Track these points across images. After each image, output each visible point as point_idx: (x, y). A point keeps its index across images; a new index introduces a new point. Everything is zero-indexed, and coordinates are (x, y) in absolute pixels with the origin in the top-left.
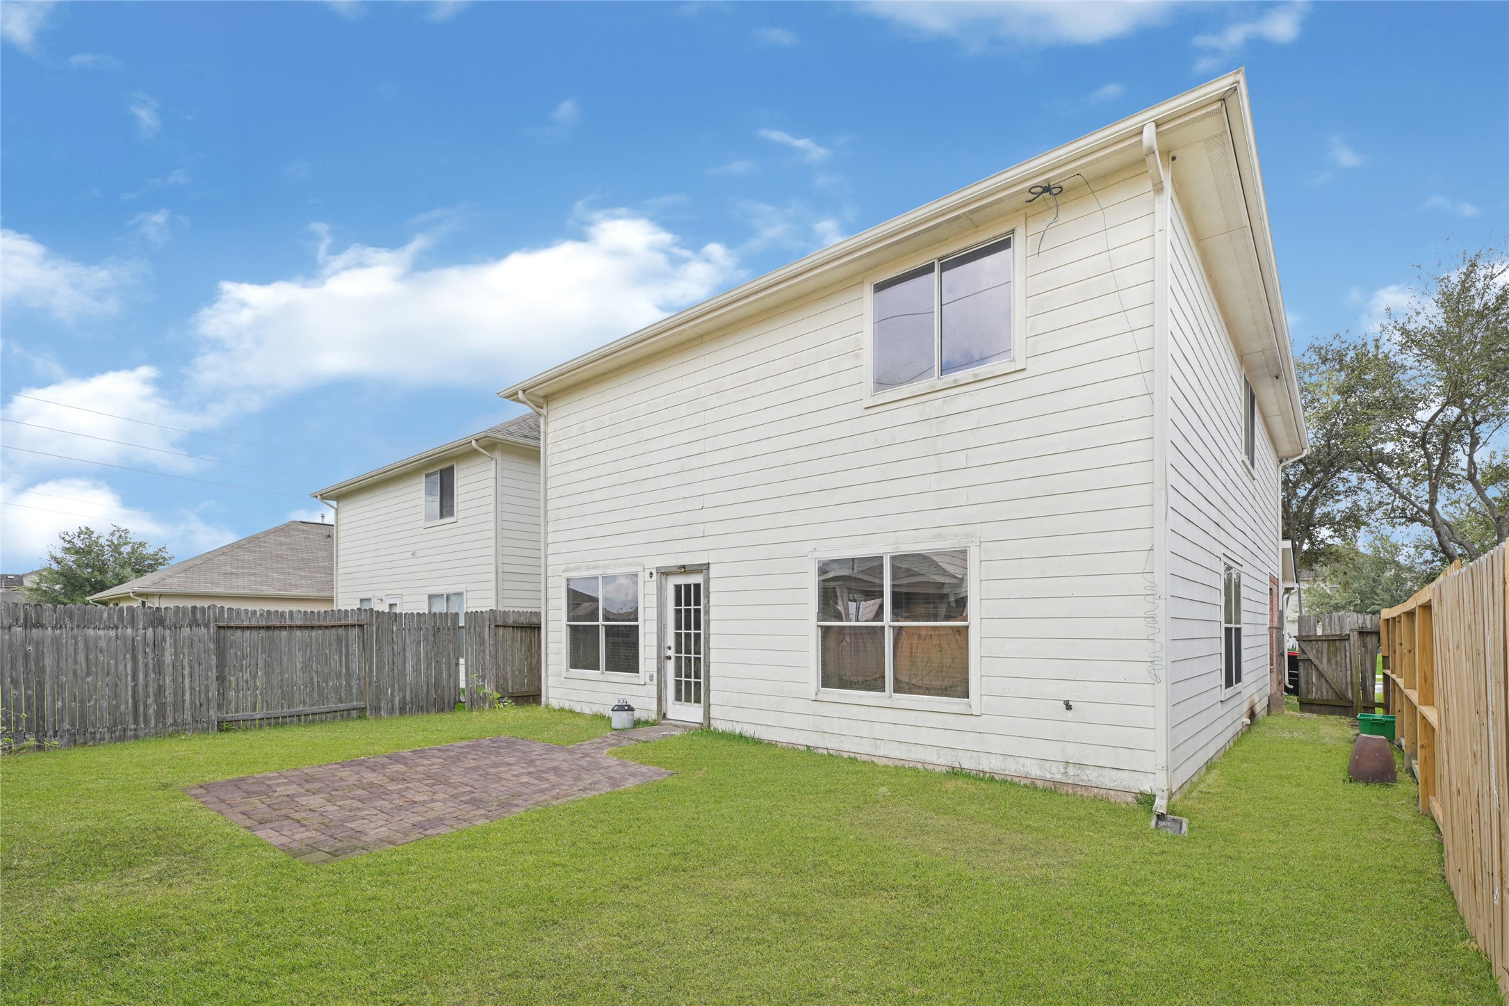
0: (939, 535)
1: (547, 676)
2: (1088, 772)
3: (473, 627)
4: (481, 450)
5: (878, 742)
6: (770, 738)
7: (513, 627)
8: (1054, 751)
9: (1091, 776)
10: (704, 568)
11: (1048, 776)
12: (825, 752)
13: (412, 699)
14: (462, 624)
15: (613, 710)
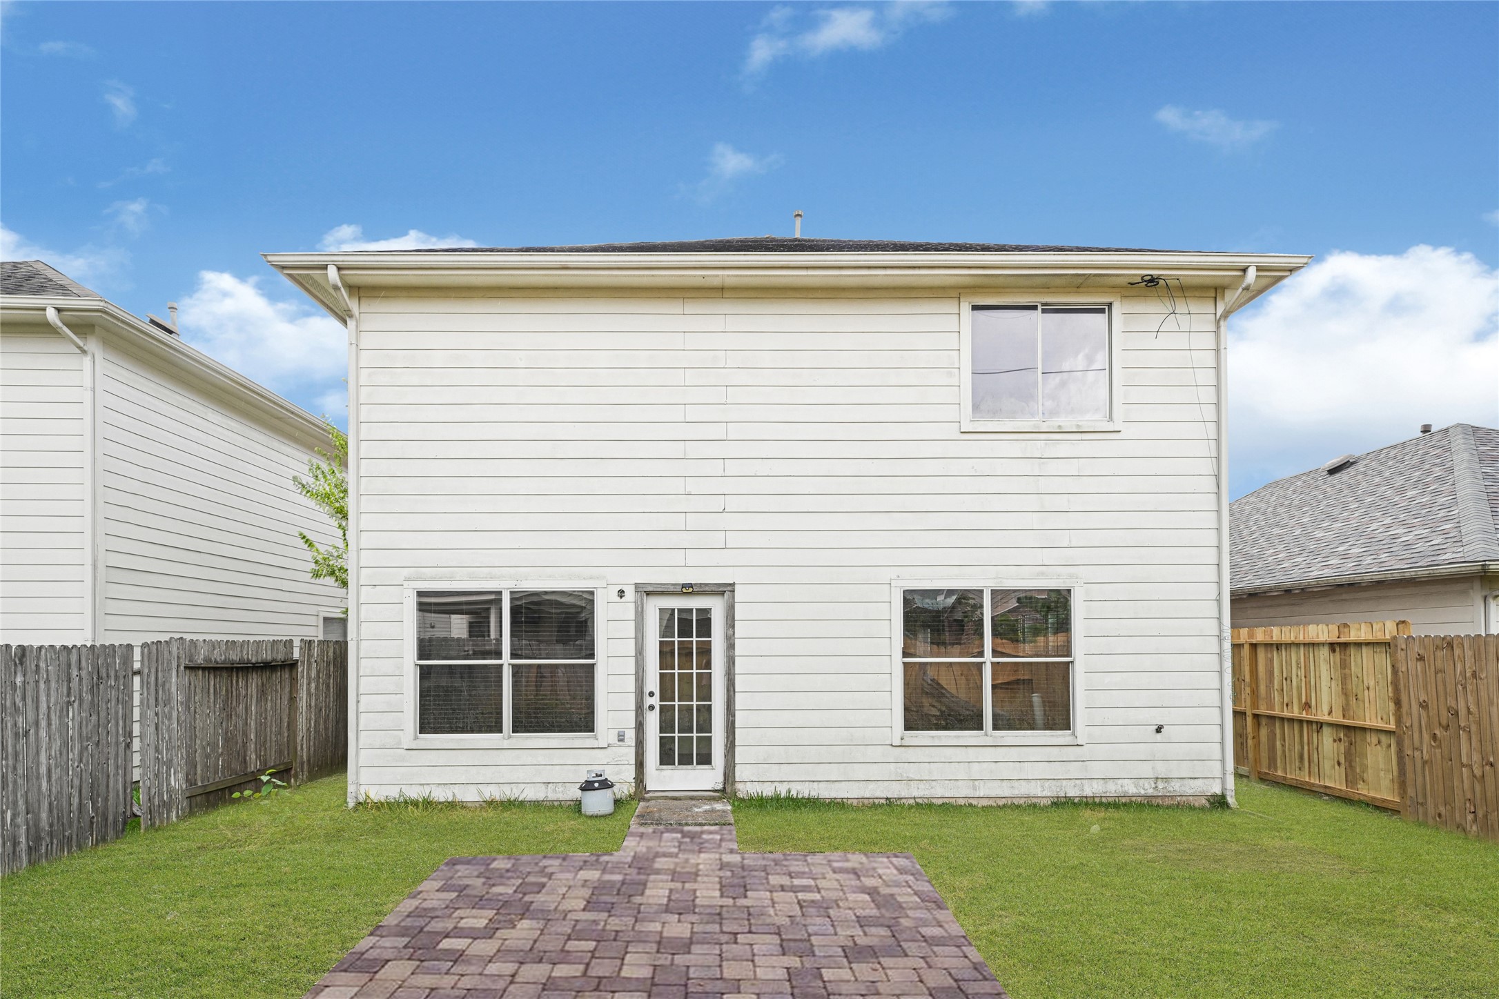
0: (1043, 574)
1: (358, 749)
2: (1173, 784)
3: (153, 670)
4: (65, 329)
5: (976, 783)
6: (833, 795)
7: (204, 669)
8: (1146, 770)
9: (1176, 787)
10: (724, 590)
11: (1143, 792)
12: (912, 802)
13: (51, 825)
14: (137, 666)
15: (583, 789)
